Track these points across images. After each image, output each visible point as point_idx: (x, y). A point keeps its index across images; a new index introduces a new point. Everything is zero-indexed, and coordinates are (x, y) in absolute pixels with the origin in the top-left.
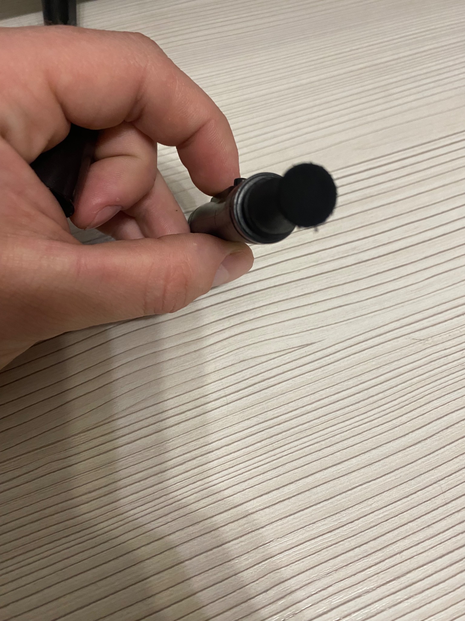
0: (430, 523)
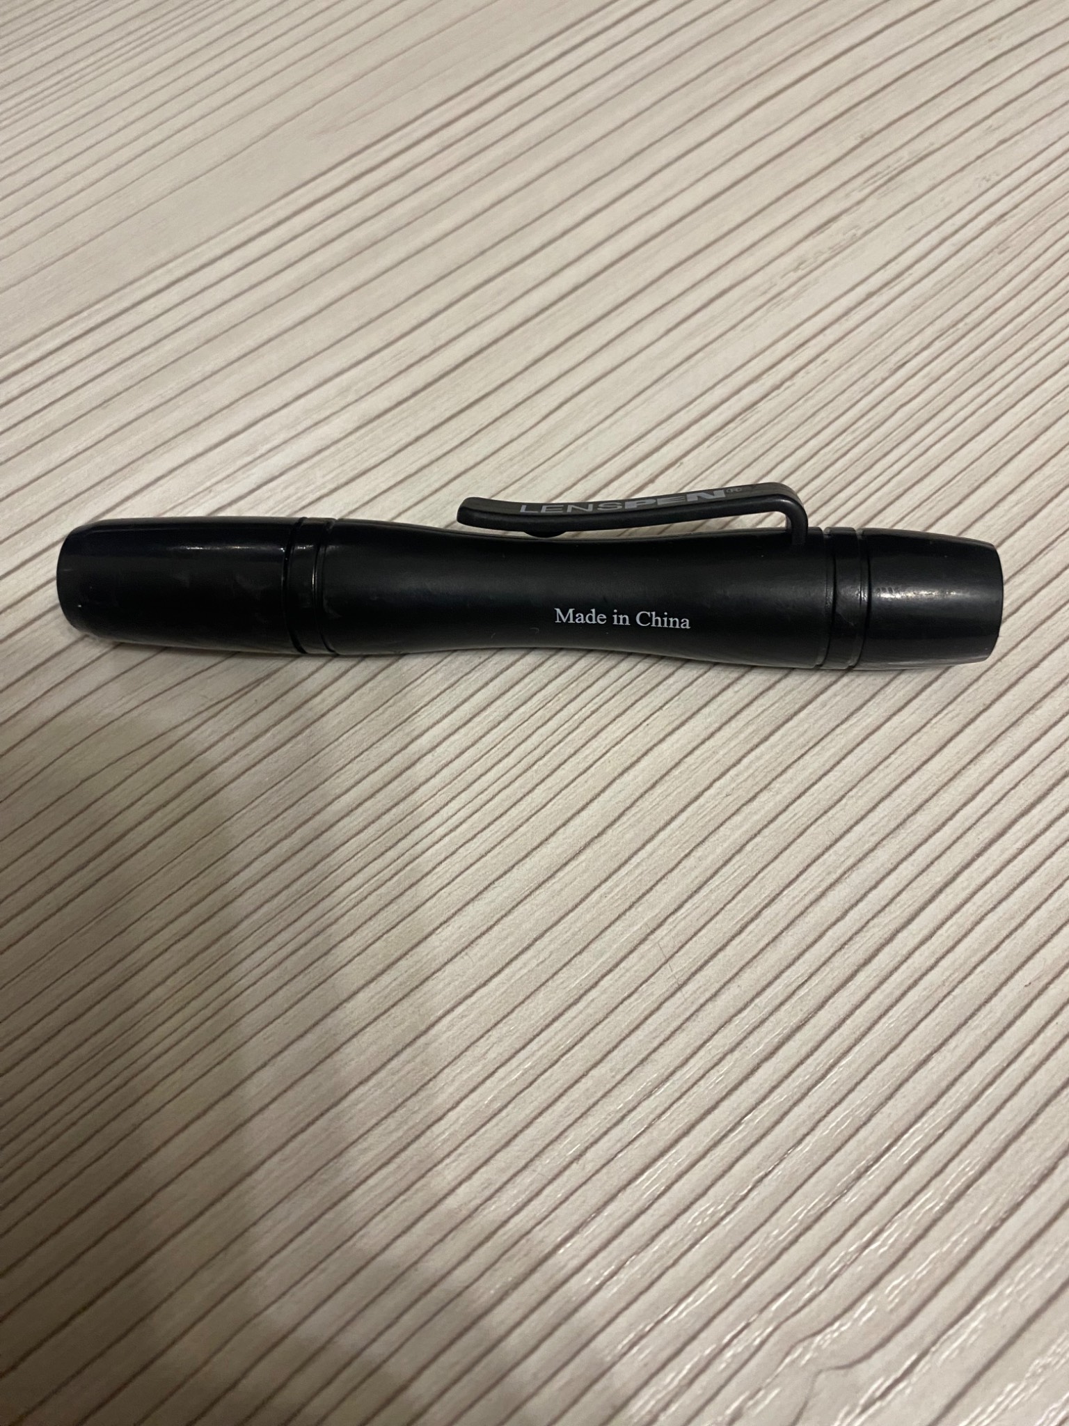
0: (646, 1053)
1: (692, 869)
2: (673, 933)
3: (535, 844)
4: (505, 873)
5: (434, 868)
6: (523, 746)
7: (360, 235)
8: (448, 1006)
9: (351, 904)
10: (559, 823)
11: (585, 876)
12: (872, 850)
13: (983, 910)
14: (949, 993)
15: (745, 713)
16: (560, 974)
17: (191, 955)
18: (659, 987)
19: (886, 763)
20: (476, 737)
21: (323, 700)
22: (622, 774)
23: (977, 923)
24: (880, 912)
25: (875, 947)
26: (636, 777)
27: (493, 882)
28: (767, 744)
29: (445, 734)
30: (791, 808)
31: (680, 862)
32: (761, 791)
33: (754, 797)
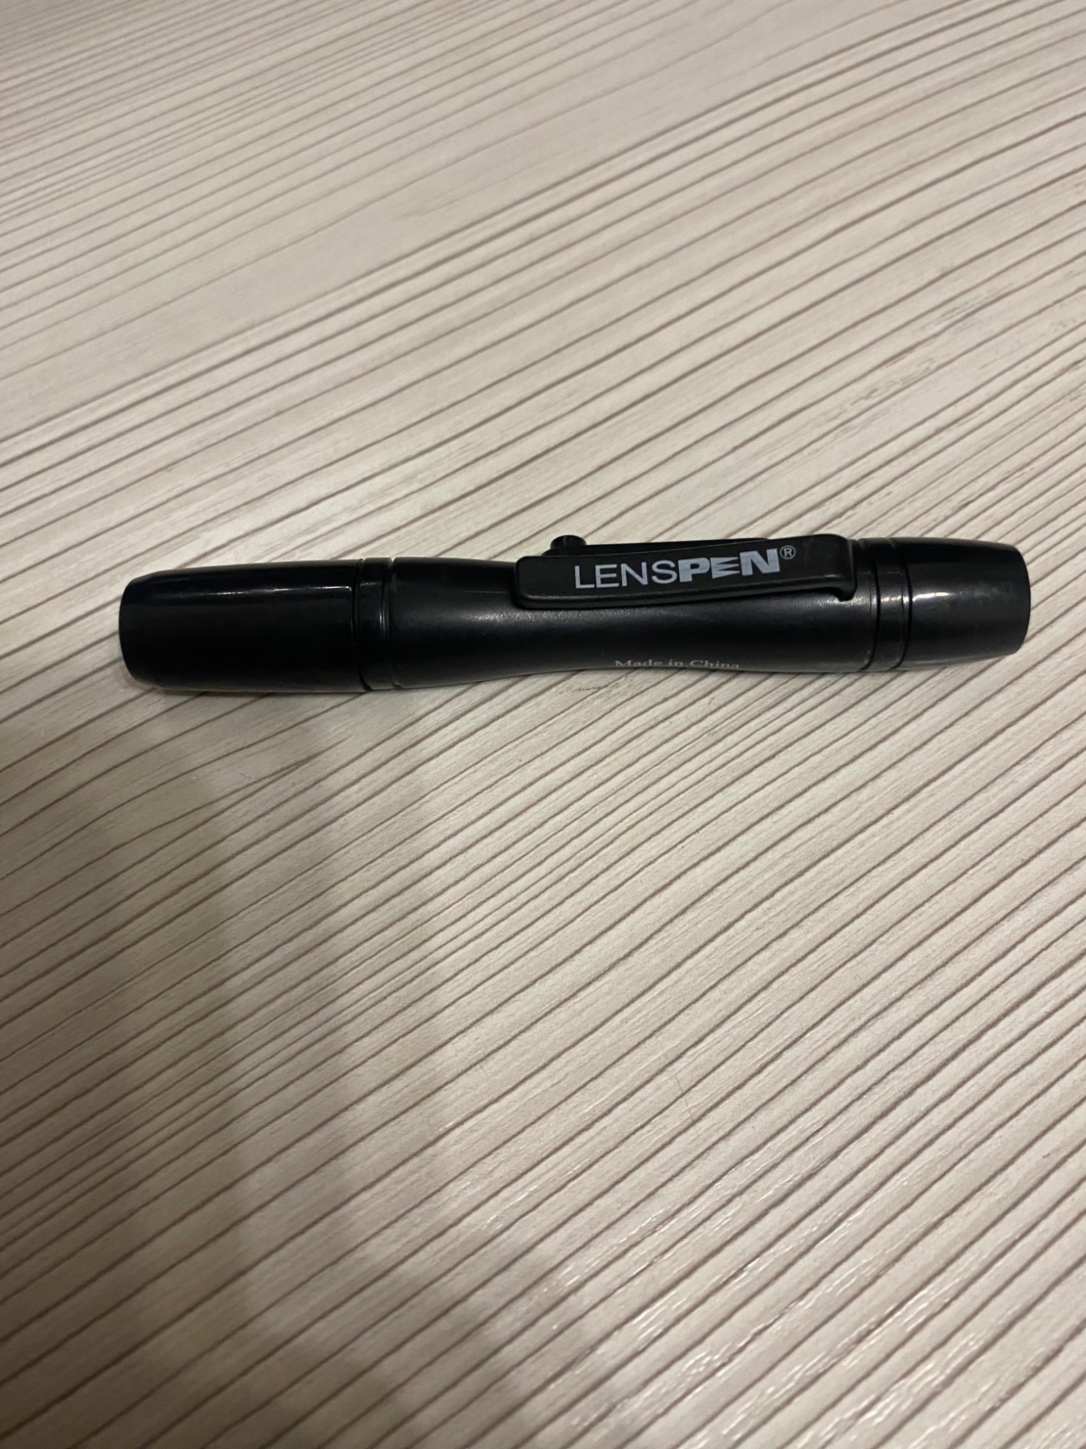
0: (653, 1187)
1: (716, 1002)
2: (691, 1068)
3: (560, 960)
4: (527, 987)
5: (456, 975)
6: (556, 856)
7: (439, 321)
8: (459, 1119)
9: (369, 1003)
10: (587, 939)
11: (608, 997)
12: (898, 999)
13: (1006, 1072)
14: (965, 1156)
15: (782, 845)
16: (574, 1098)
17: (205, 1039)
18: (672, 1120)
19: (919, 911)
20: (510, 842)
21: (361, 789)
22: (653, 895)
23: (1000, 1085)
24: (901, 1064)
25: (893, 1100)
26: (667, 900)
27: (514, 996)
28: (802, 879)
29: (478, 837)
30: (821, 949)
31: (704, 994)
32: (792, 927)
33: (785, 933)
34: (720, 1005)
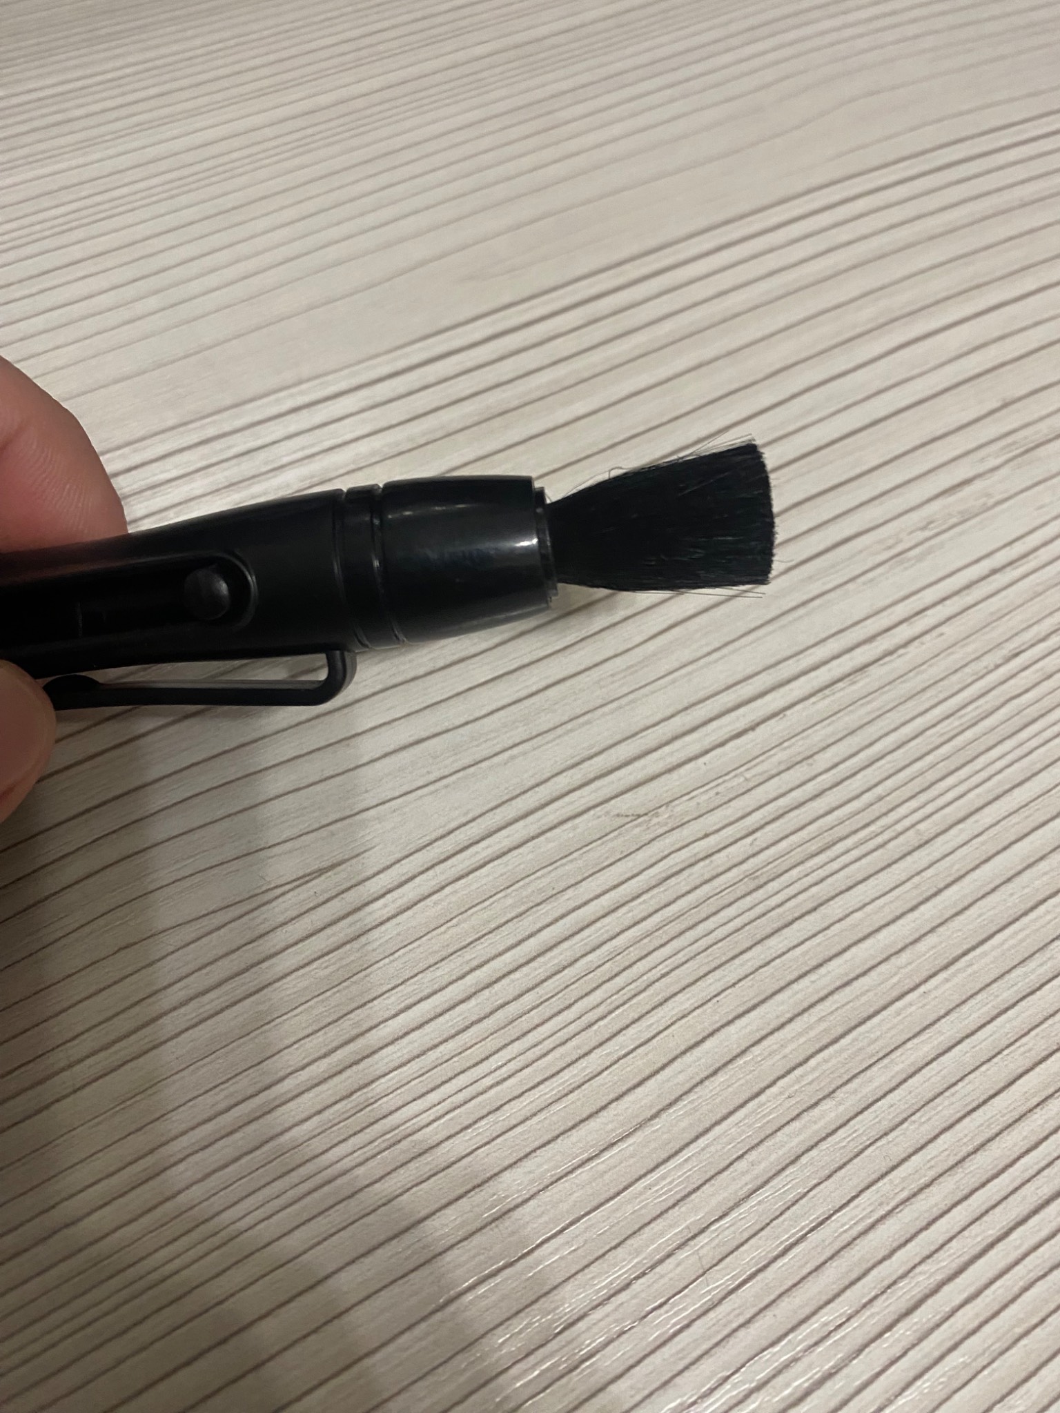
1: (743, 1174)
2: (713, 1244)
3: (584, 1116)
4: (549, 1142)
5: (475, 1122)
6: (585, 1000)
7: (493, 400)
9: (383, 1146)
10: (612, 1096)
11: (632, 1161)
12: (928, 1185)
13: (1033, 1276)
14: (989, 1364)
15: (819, 1007)
16: (592, 1268)
17: (208, 1171)
19: (952, 1090)
20: (538, 979)
21: (385, 906)
22: (684, 1052)
23: (1026, 1289)
24: (929, 1257)
25: (919, 1296)
26: (699, 1059)
27: (535, 1151)
28: (836, 1046)
29: (506, 970)
30: (852, 1123)
31: (731, 1164)
32: (824, 1098)
33: (816, 1104)
34: (748, 1178)
